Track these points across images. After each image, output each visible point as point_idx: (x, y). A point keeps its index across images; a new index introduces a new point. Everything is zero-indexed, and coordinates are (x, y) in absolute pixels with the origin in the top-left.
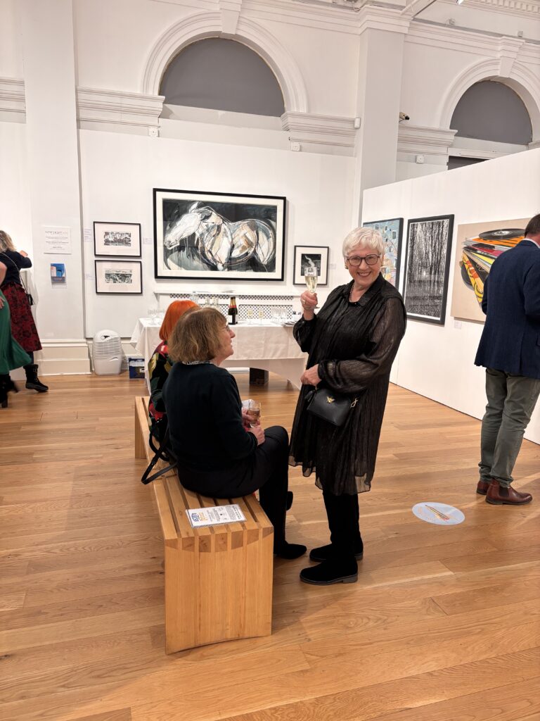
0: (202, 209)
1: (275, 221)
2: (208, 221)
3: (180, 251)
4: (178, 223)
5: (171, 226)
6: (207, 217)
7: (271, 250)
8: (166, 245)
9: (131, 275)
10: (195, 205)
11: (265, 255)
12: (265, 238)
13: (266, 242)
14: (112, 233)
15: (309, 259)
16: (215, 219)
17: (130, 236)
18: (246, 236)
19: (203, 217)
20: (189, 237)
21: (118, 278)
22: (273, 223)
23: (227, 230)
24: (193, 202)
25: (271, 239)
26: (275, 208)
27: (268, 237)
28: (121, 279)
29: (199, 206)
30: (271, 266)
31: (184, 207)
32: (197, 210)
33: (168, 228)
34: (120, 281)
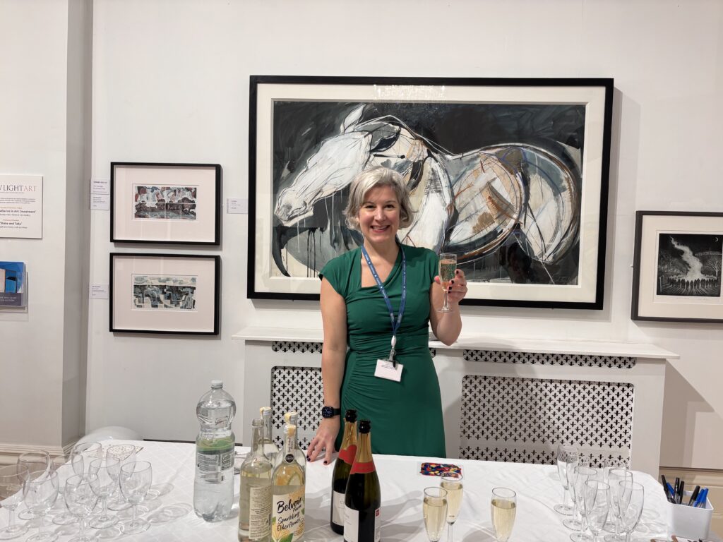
0: (374, 123)
1: (579, 145)
2: (389, 152)
3: (313, 230)
4: (311, 162)
5: (294, 169)
6: (387, 143)
7: (566, 224)
8: (280, 214)
9: (194, 288)
10: (356, 114)
11: (547, 238)
12: (549, 192)
13: (552, 204)
14: (153, 189)
15: (686, 249)
16: (407, 146)
17: (195, 196)
18: (492, 190)
19: (377, 142)
20: (338, 193)
21: (162, 297)
22: (571, 150)
23: (440, 173)
24: (352, 105)
25: (566, 196)
26: (580, 110)
27: (557, 190)
28: (169, 297)
29: (366, 116)
30: (565, 268)
31: (329, 119)
32: (361, 127)
33: (286, 172)
34: (168, 302)
